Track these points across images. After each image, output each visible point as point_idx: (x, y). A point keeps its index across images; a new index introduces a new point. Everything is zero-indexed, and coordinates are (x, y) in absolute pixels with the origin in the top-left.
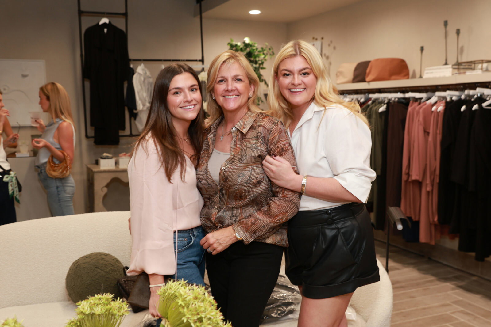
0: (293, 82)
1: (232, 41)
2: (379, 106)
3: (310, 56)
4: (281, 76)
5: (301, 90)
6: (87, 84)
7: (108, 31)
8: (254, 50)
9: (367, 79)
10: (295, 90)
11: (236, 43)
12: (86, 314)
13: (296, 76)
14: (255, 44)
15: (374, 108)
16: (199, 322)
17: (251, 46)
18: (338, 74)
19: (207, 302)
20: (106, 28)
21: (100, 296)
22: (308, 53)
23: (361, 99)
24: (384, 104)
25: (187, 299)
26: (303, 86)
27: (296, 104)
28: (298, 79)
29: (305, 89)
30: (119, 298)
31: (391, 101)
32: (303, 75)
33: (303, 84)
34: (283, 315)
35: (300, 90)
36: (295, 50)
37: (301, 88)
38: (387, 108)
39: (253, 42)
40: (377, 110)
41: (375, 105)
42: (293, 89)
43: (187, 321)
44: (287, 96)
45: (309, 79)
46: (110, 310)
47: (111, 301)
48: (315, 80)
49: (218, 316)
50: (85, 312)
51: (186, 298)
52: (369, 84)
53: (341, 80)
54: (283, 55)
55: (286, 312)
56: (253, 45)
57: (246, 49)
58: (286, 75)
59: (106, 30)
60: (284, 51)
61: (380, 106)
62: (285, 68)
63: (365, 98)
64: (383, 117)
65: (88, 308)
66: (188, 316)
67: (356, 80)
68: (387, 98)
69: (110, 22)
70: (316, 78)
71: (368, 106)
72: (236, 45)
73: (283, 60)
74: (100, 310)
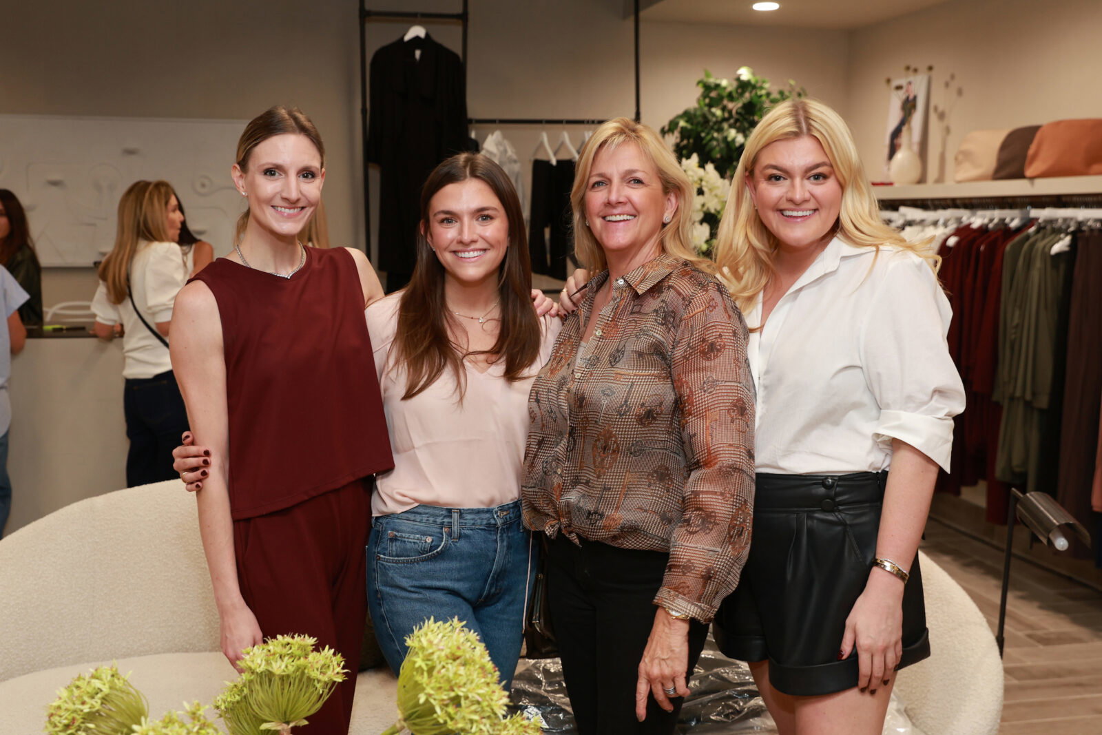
0: (790, 195)
1: (708, 75)
2: (1053, 239)
3: (830, 136)
4: (763, 180)
5: (808, 213)
6: (375, 174)
7: (422, 55)
8: (761, 96)
9: (1028, 173)
10: (795, 214)
11: (718, 82)
12: (257, 673)
13: (798, 180)
14: (764, 82)
15: (1040, 245)
16: (453, 704)
17: (754, 87)
18: (960, 157)
19: (477, 666)
20: (418, 48)
21: (287, 639)
22: (827, 131)
23: (1012, 220)
24: (1067, 234)
25: (435, 657)
26: (812, 205)
27: (793, 243)
28: (802, 189)
29: (816, 210)
30: (327, 647)
31: (1084, 228)
32: (812, 178)
33: (813, 200)
34: (736, 718)
35: (805, 213)
36: (798, 123)
37: (807, 210)
38: (1073, 245)
39: (758, 77)
40: (1047, 250)
41: (1044, 238)
42: (789, 210)
43: (427, 701)
44: (774, 225)
45: (825, 190)
46: (305, 669)
47: (312, 651)
48: (839, 190)
49: (495, 698)
50: (256, 669)
51: (433, 653)
52: (1032, 184)
53: (968, 171)
54: (770, 133)
55: (743, 713)
56: (759, 85)
57: (741, 95)
58: (773, 179)
59: (418, 53)
60: (771, 124)
61: (1057, 238)
62: (773, 163)
63: (1022, 219)
64: (1062, 267)
65: (262, 661)
66: (429, 690)
67: (1003, 173)
68: (1076, 219)
69: (427, 35)
70: (842, 187)
71: (1028, 237)
72: (717, 86)
73: (767, 145)
74: (283, 667)
